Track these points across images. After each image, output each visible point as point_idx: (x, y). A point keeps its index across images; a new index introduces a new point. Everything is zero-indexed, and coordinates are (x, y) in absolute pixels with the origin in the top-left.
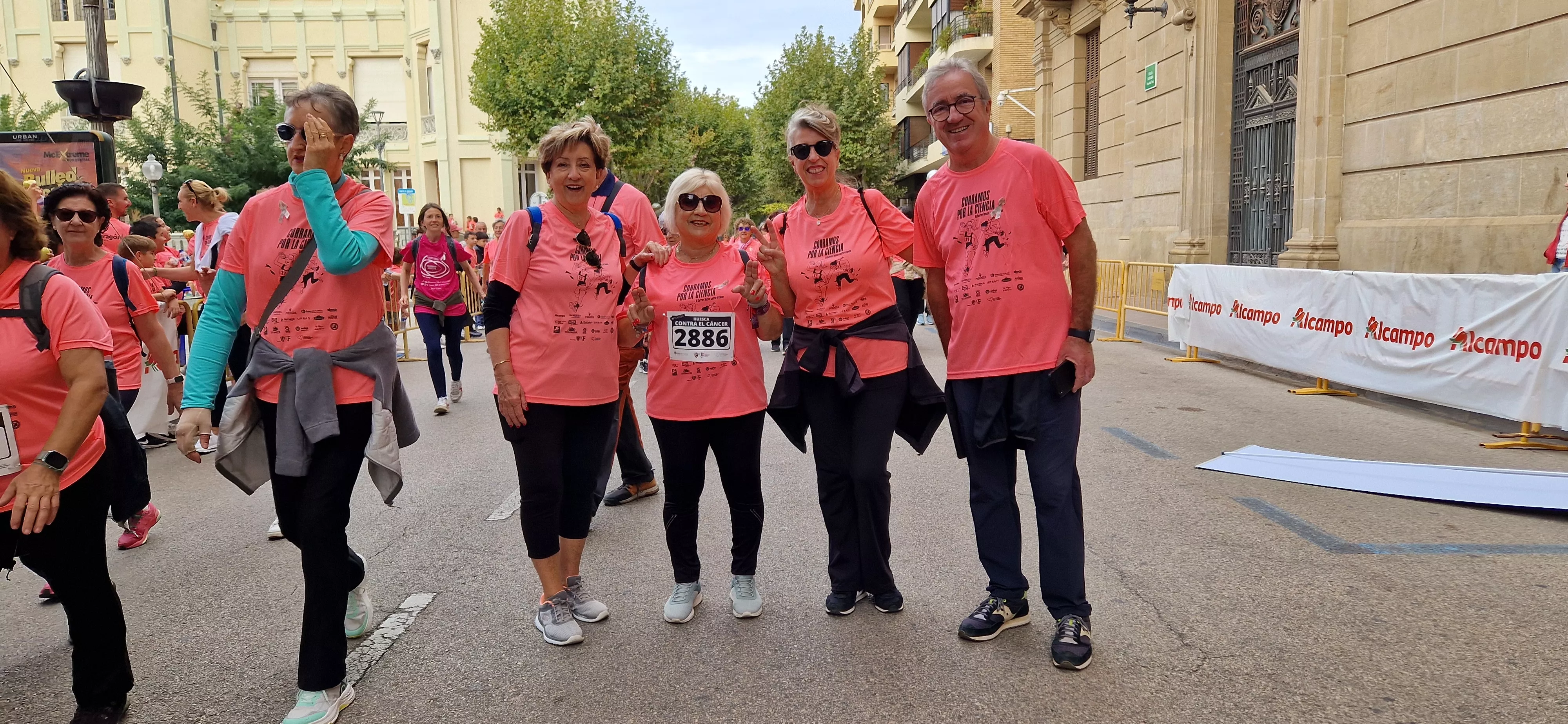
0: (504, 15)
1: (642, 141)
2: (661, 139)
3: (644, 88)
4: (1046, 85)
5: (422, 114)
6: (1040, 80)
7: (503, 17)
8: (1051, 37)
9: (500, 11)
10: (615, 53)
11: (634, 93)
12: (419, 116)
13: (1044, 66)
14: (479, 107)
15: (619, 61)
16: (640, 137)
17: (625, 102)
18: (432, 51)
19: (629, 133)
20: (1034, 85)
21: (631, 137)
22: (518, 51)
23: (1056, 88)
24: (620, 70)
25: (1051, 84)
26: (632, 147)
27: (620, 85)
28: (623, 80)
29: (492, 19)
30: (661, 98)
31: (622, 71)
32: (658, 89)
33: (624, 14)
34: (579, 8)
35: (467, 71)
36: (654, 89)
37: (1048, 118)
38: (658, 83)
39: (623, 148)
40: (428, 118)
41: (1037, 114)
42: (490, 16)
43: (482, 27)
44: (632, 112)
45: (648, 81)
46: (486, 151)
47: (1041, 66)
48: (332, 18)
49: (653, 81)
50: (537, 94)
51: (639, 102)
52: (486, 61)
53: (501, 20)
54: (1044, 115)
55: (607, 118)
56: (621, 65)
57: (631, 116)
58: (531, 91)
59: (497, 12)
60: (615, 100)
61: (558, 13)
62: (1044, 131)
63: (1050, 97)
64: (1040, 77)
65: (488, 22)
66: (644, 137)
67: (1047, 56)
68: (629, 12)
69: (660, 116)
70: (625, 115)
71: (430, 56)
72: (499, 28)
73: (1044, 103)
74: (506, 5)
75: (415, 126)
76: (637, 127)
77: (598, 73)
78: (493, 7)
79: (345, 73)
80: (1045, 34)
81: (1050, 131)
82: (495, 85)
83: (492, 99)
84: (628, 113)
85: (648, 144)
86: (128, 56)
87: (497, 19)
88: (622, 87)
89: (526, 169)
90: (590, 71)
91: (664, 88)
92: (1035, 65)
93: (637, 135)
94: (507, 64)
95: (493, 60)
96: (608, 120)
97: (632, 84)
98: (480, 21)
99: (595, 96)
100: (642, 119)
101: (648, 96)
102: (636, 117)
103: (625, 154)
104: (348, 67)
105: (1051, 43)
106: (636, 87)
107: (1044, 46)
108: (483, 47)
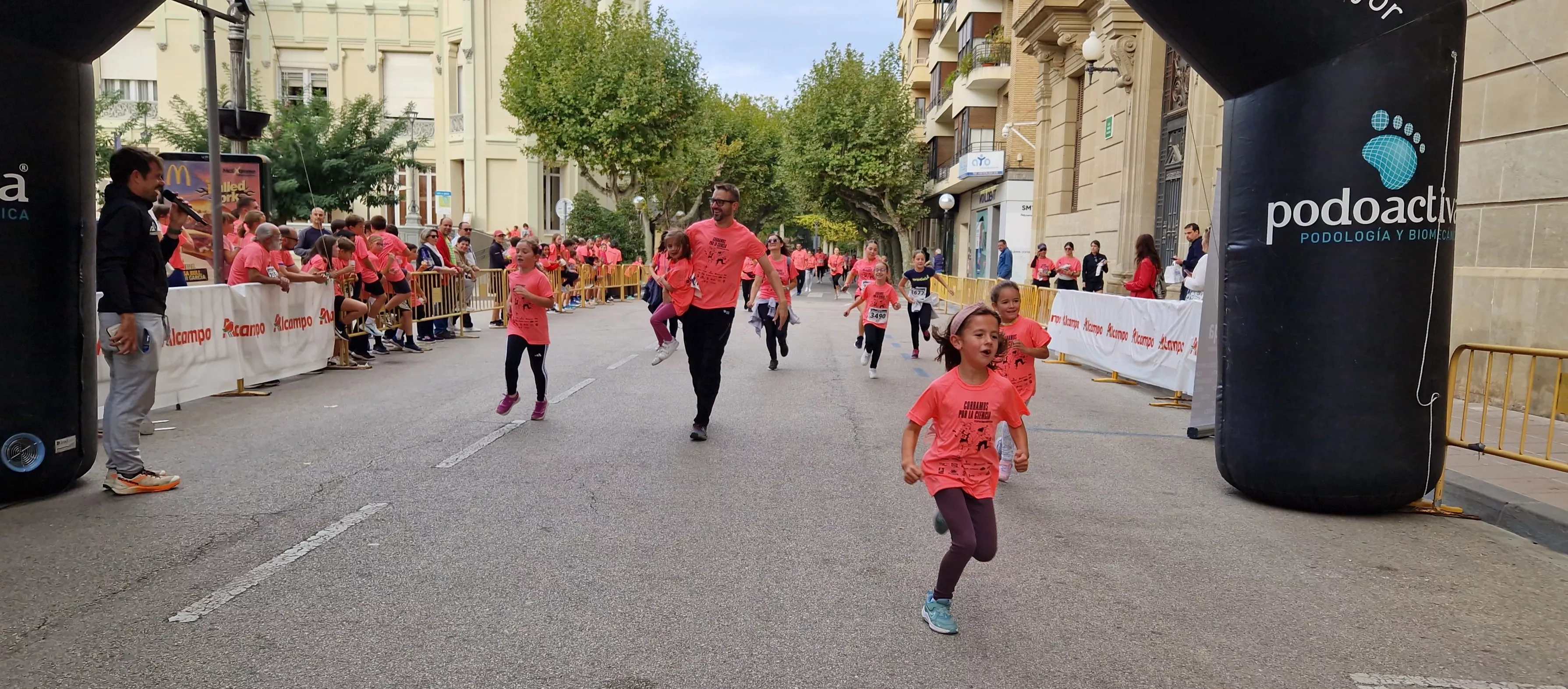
0: (538, 21)
1: (667, 151)
2: (685, 150)
3: (671, 101)
4: (1045, 121)
5: (451, 112)
6: (1040, 115)
7: (537, 24)
8: (1051, 76)
9: (535, 18)
10: (643, 66)
11: (660, 105)
12: (447, 115)
13: (1044, 103)
14: (509, 111)
15: (647, 74)
16: (664, 148)
17: (652, 114)
18: (464, 51)
19: (653, 143)
20: (1034, 119)
21: (655, 147)
22: (550, 59)
23: (1053, 124)
24: (647, 82)
25: (1050, 120)
26: (656, 156)
27: (647, 96)
28: (651, 92)
29: (526, 25)
30: (686, 110)
31: (650, 83)
32: (684, 101)
33: (655, 27)
34: (611, 19)
35: (498, 75)
36: (681, 102)
37: (1045, 152)
38: (685, 96)
39: (648, 157)
40: (456, 117)
41: (1036, 148)
42: (523, 21)
43: (517, 33)
44: (658, 123)
45: (674, 94)
46: (513, 152)
47: (1041, 102)
48: (365, 11)
49: (679, 95)
50: (567, 102)
51: (665, 114)
52: (517, 66)
53: (535, 27)
54: (1042, 150)
55: (634, 128)
56: (648, 78)
57: (657, 126)
58: (561, 99)
59: (531, 18)
60: (641, 111)
61: (590, 24)
62: (1041, 164)
63: (1048, 132)
64: (1041, 112)
65: (522, 28)
66: (669, 147)
67: (1046, 94)
68: (659, 24)
69: (686, 128)
70: (651, 126)
71: (461, 59)
72: (533, 34)
73: (1043, 137)
74: (540, 12)
75: (442, 124)
76: (662, 138)
77: (626, 85)
78: (528, 13)
79: (375, 67)
80: (1046, 74)
81: (1047, 164)
82: (526, 91)
83: (523, 102)
84: (655, 124)
85: (673, 154)
86: (164, 42)
87: (531, 25)
88: (649, 99)
89: (551, 172)
90: (619, 82)
91: (690, 101)
92: (1037, 101)
93: (661, 146)
94: (539, 70)
95: (525, 66)
96: (634, 131)
97: (658, 97)
98: (515, 27)
99: (622, 106)
100: (667, 130)
101: (674, 109)
102: (662, 129)
103: (649, 163)
104: (378, 61)
105: (1051, 81)
106: (662, 99)
107: (1044, 84)
108: (516, 53)
